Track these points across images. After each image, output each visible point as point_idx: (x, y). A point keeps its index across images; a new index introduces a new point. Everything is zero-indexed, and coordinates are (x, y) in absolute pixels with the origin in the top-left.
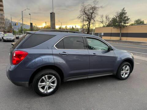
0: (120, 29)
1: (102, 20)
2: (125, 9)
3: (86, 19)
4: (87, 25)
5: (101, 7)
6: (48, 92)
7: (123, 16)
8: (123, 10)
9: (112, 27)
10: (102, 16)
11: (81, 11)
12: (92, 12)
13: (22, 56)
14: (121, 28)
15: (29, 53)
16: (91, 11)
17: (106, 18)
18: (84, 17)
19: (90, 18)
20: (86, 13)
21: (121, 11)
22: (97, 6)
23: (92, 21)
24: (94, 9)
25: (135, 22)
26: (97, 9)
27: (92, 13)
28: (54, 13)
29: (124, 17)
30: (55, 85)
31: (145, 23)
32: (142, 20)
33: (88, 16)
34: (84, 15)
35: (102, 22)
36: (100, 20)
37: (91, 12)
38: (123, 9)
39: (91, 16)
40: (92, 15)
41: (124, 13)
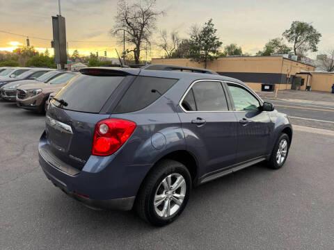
0: (203, 63)
1: (163, 43)
2: (212, 22)
3: (130, 37)
4: (133, 52)
5: (162, 12)
6: (171, 214)
7: (210, 36)
8: (209, 24)
9: (189, 59)
10: (164, 34)
11: (117, 17)
12: (142, 22)
13: (123, 133)
14: (205, 61)
15: (138, 124)
16: (141, 20)
17: (173, 38)
18: (126, 33)
19: (138, 36)
20: (129, 24)
21: (206, 26)
22: (153, 9)
23: (144, 43)
24: (147, 14)
25: (227, 50)
26: (154, 16)
27: (143, 25)
28: (64, 18)
29: (211, 39)
30: (183, 195)
31: (243, 53)
32: (238, 47)
33: (134, 30)
34: (125, 28)
35: (165, 47)
36: (160, 43)
37: (140, 23)
38: (210, 21)
39: (142, 31)
40: (144, 29)
41: (211, 30)
